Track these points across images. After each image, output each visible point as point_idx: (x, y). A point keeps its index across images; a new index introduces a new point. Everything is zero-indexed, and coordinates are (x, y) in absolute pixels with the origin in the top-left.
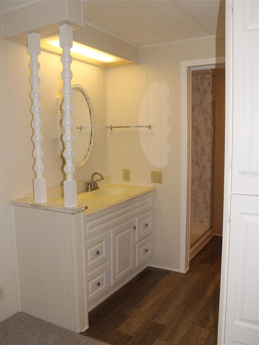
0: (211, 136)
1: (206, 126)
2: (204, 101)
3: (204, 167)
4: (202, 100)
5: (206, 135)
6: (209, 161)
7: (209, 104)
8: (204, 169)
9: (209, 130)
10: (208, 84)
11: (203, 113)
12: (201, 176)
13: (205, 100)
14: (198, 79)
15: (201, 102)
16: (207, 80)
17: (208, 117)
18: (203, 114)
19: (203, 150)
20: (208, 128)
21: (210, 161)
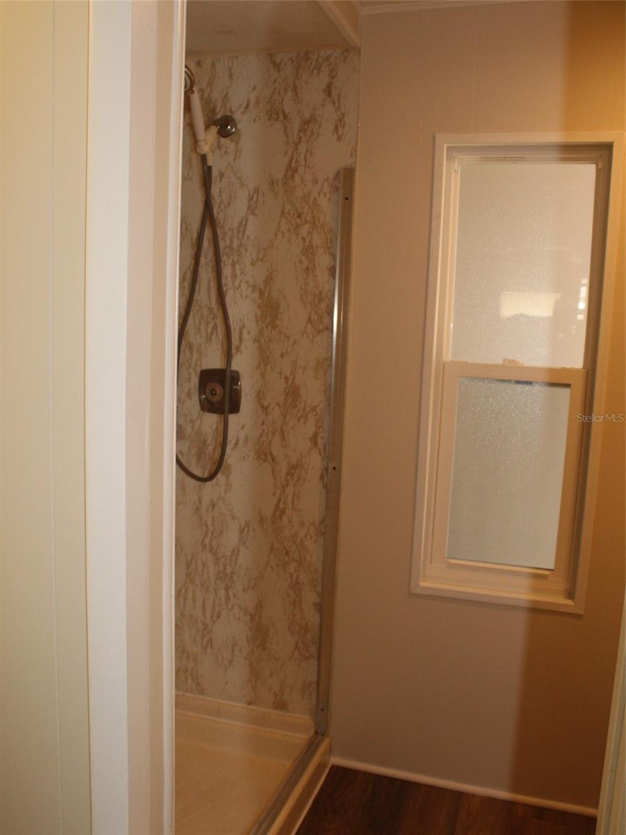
0: (327, 329)
1: (306, 284)
2: (301, 170)
3: (293, 468)
4: (293, 165)
5: (309, 325)
6: (316, 444)
7: (326, 184)
8: (295, 479)
9: (320, 301)
10: (324, 91)
11: (299, 221)
12: (279, 512)
13: (305, 160)
14: (279, 65)
15: (291, 171)
16: (319, 72)
17: (317, 240)
18: (298, 227)
19: (293, 393)
20: (317, 292)
21: (320, 442)
